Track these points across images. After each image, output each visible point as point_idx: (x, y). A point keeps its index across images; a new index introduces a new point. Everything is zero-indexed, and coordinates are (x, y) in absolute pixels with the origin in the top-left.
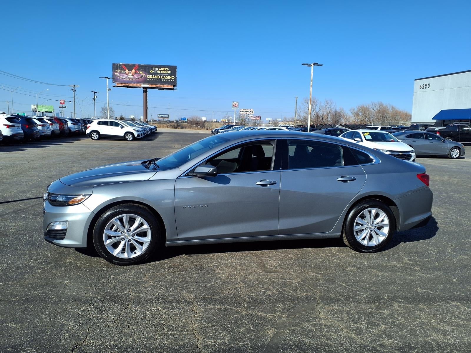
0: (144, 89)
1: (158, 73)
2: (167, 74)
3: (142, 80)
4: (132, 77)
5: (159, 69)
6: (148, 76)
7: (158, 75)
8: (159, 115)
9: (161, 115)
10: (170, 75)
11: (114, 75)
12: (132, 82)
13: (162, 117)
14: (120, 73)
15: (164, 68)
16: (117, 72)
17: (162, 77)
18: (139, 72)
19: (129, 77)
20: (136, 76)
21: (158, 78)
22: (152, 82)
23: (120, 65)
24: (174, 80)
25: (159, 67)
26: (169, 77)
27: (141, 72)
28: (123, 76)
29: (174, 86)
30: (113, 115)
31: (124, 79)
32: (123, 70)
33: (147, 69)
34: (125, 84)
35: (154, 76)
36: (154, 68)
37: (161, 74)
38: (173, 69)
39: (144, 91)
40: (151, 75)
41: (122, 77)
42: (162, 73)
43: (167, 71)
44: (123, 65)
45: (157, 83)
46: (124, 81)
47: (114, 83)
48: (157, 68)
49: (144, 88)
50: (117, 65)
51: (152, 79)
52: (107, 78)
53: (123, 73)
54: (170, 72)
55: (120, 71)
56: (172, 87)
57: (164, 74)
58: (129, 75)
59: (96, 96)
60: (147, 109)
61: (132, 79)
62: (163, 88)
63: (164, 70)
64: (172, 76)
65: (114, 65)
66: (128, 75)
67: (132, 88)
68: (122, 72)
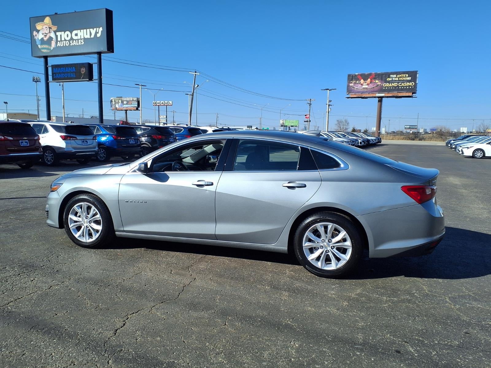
0: (379, 99)
1: (395, 81)
2: (406, 80)
3: (377, 89)
4: (367, 86)
5: (397, 76)
6: (384, 85)
7: (395, 82)
8: (406, 126)
9: (409, 127)
10: (409, 81)
11: (348, 86)
12: (366, 92)
13: (410, 128)
14: (355, 83)
15: (403, 75)
16: (352, 83)
17: (400, 84)
18: (374, 81)
19: (364, 86)
20: (371, 86)
21: (395, 86)
22: (389, 90)
23: (355, 75)
24: (413, 87)
25: (397, 73)
26: (408, 84)
27: (377, 81)
28: (357, 86)
29: (413, 93)
30: (348, 127)
31: (359, 89)
32: (358, 80)
33: (384, 77)
34: (359, 95)
35: (390, 84)
36: (391, 75)
37: (398, 81)
38: (413, 75)
39: (379, 100)
40: (387, 84)
41: (356, 88)
42: (400, 80)
43: (407, 77)
44: (358, 75)
45: (393, 91)
46: (359, 92)
47: (348, 94)
48: (395, 75)
49: (379, 97)
50: (353, 75)
51: (389, 87)
52: (328, 89)
53: (358, 84)
54: (409, 78)
55: (355, 81)
56: (410, 94)
57: (403, 80)
58: (365, 85)
59: (331, 109)
60: (381, 119)
61: (367, 88)
62: (400, 96)
63: (403, 77)
64: (412, 83)
65: (349, 76)
66: (363, 85)
67: (367, 98)
68: (357, 82)
